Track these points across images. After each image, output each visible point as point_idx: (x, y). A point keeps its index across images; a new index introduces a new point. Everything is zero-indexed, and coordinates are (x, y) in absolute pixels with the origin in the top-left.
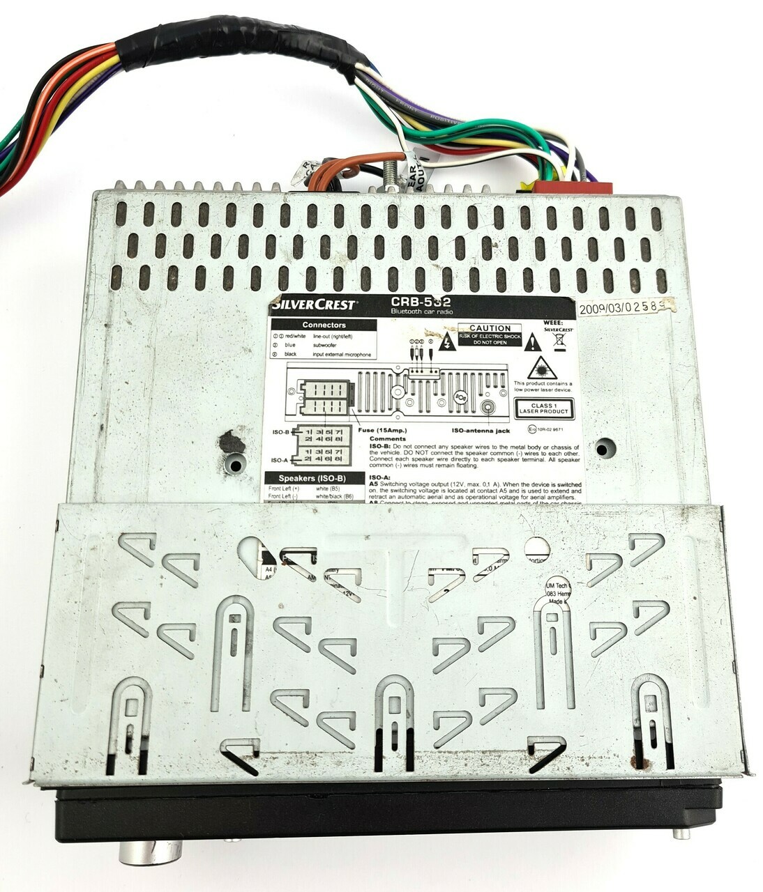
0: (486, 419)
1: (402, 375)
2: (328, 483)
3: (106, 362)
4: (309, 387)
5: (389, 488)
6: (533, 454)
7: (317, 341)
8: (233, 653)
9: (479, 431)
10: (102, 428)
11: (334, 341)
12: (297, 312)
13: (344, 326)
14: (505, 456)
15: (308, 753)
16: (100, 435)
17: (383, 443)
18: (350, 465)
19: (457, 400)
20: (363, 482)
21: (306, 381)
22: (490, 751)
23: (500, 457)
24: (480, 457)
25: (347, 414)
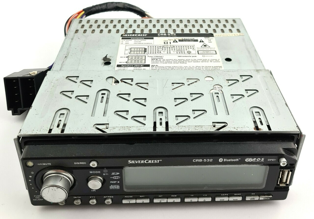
0: (189, 54)
1: (161, 47)
2: (138, 67)
3: (70, 45)
4: (132, 49)
5: (158, 67)
6: (204, 61)
7: (135, 41)
8: (102, 102)
9: (187, 57)
10: (66, 57)
11: (140, 41)
12: (130, 36)
13: (144, 38)
14: (195, 61)
15: (127, 127)
16: (65, 58)
17: (156, 59)
18: (145, 63)
19: (179, 51)
20: (149, 66)
21: (131, 48)
22: (198, 126)
23: (194, 61)
24: (187, 61)
25: (144, 54)
